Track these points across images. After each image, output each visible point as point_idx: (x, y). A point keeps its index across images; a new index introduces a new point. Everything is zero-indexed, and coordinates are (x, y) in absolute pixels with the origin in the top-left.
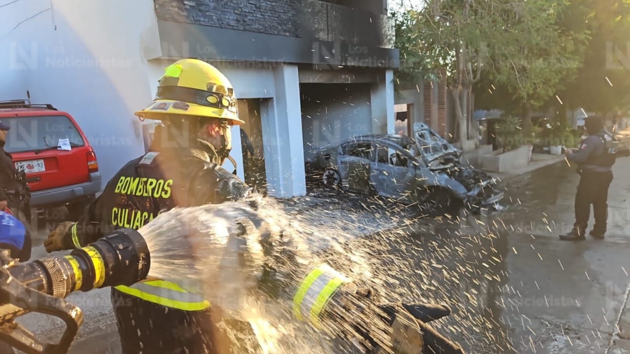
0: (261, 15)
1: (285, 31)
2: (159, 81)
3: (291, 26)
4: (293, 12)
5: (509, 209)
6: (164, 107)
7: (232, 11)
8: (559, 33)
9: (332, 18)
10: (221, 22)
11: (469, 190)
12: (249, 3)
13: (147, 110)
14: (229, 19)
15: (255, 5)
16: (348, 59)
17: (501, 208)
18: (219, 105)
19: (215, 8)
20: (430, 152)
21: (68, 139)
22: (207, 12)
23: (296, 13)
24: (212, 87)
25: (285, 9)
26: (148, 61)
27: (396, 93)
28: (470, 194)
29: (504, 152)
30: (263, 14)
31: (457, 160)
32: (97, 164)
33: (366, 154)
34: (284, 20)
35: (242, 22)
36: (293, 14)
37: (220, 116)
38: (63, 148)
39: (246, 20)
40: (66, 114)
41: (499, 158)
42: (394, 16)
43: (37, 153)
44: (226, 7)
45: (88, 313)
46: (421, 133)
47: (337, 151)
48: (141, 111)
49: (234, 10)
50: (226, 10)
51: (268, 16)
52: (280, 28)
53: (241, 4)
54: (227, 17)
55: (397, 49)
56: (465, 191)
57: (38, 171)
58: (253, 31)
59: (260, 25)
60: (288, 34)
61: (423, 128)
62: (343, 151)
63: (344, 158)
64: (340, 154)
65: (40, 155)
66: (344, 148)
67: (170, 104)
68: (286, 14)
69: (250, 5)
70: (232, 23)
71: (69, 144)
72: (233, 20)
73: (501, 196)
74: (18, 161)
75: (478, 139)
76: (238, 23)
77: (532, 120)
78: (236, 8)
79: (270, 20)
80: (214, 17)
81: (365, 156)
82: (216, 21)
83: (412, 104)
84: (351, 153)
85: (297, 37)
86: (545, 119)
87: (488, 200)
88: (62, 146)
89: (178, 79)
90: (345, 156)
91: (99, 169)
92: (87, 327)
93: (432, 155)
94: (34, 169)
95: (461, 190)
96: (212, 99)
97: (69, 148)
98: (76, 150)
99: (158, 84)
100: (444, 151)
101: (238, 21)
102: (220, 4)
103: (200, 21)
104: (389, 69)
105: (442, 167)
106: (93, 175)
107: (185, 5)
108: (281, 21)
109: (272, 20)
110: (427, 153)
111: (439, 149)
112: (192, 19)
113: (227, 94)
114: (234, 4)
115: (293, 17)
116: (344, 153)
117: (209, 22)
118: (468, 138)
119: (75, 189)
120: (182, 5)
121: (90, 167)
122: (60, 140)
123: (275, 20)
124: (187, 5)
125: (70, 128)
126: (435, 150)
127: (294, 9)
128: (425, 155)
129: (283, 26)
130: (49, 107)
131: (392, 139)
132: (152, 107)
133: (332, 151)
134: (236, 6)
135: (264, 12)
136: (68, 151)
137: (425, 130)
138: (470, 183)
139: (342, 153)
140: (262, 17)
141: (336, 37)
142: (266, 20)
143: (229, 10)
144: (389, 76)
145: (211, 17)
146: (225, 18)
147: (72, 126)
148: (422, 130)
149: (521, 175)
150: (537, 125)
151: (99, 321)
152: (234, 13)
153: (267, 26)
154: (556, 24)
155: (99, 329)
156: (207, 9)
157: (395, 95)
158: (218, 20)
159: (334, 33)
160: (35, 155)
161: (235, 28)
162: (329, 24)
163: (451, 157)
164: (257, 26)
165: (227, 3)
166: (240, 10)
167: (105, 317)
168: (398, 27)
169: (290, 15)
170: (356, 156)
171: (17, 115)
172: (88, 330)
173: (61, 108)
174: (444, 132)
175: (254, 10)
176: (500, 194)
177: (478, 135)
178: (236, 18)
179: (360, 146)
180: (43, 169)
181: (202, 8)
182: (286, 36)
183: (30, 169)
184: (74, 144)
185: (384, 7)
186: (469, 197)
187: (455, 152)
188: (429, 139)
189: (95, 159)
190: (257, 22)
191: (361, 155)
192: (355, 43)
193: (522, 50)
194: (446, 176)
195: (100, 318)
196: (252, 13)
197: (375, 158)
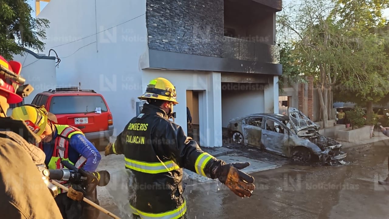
0: (202, 46)
1: (215, 54)
2: (148, 86)
3: (218, 52)
4: (220, 44)
5: (350, 164)
6: (149, 95)
7: (187, 44)
8: (386, 57)
9: (242, 47)
10: (180, 50)
11: (323, 150)
12: (196, 40)
13: (143, 97)
14: (185, 48)
15: (199, 41)
16: (250, 70)
17: (344, 163)
18: (169, 96)
19: (178, 43)
20: (299, 126)
21: (100, 108)
22: (174, 45)
23: (221, 45)
24: (167, 89)
25: (215, 43)
26: (142, 69)
27: (280, 90)
28: (323, 152)
29: (353, 129)
30: (203, 45)
31: (317, 131)
32: (112, 121)
33: (260, 125)
34: (215, 49)
35: (191, 50)
36: (220, 45)
37: (169, 100)
38: (98, 112)
39: (194, 49)
40: (100, 95)
41: (348, 132)
42: (280, 46)
43: (85, 114)
44: (184, 42)
45: (103, 196)
46: (294, 114)
47: (242, 122)
48: (140, 97)
49: (188, 44)
50: (184, 44)
51: (206, 46)
52: (212, 52)
53: (192, 40)
54: (184, 47)
55: (281, 64)
56: (320, 150)
57: (85, 123)
58: (197, 55)
59: (201, 51)
60: (216, 56)
61: (295, 111)
62: (246, 122)
63: (246, 126)
64: (244, 123)
65: (86, 115)
66: (246, 120)
67: (151, 94)
68: (216, 46)
69: (197, 41)
70: (186, 50)
71: (100, 110)
72: (187, 49)
73: (344, 156)
74: (76, 118)
75: (336, 120)
76: (189, 51)
77: (374, 110)
78: (189, 43)
79: (206, 49)
80: (177, 48)
81: (259, 126)
82: (178, 49)
83: (291, 96)
84: (251, 123)
85: (221, 57)
86: (385, 110)
87: (335, 157)
88: (97, 111)
89: (155, 85)
90: (247, 125)
91: (113, 124)
92: (103, 203)
93: (300, 127)
94: (83, 122)
95: (317, 150)
96: (166, 94)
97: (100, 112)
98: (103, 113)
99: (147, 87)
100: (308, 125)
101: (189, 49)
102: (180, 41)
103: (169, 49)
104: (276, 75)
105: (307, 135)
106: (110, 126)
107: (163, 41)
108: (213, 49)
109: (208, 48)
110: (297, 126)
111: (305, 124)
112: (166, 48)
113: (173, 91)
114: (188, 41)
115: (219, 47)
116: (246, 123)
117: (174, 50)
118: (329, 119)
119: (101, 133)
120: (161, 42)
121: (109, 123)
122: (97, 108)
123: (209, 48)
124: (164, 41)
125: (102, 102)
126: (302, 124)
127: (221, 43)
128: (295, 127)
129: (213, 52)
130: (93, 91)
131: (276, 117)
132: (145, 95)
133: (239, 122)
134: (189, 42)
135: (204, 45)
136: (99, 114)
137: (296, 112)
138: (324, 146)
139: (245, 123)
140: (203, 47)
141: (244, 57)
142: (205, 49)
143: (185, 44)
144: (276, 80)
145: (176, 47)
146: (183, 48)
147: (103, 101)
148: (294, 112)
149: (365, 145)
150: (377, 113)
151: (108, 201)
152: (188, 45)
153: (205, 52)
154: (384, 51)
155: (108, 204)
156: (174, 44)
157: (279, 91)
158: (179, 49)
159: (242, 55)
160: (84, 115)
161: (188, 53)
162: (240, 50)
163: (313, 129)
164: (199, 52)
165: (184, 40)
166: (191, 44)
167: (111, 199)
168: (282, 52)
169: (217, 46)
170: (254, 125)
171: (78, 95)
172: (103, 204)
173: (98, 93)
174: (312, 114)
175: (198, 44)
176: (344, 155)
177: (336, 118)
178: (188, 48)
179: (257, 119)
180: (87, 122)
181: (171, 43)
182: (215, 57)
183: (81, 122)
184: (103, 110)
185: (274, 41)
186: (323, 154)
187: (316, 126)
188: (299, 117)
189: (112, 119)
190: (200, 49)
191: (257, 125)
192: (255, 60)
193: (363, 66)
194: (308, 141)
195: (109, 199)
196: (197, 45)
197: (265, 127)
